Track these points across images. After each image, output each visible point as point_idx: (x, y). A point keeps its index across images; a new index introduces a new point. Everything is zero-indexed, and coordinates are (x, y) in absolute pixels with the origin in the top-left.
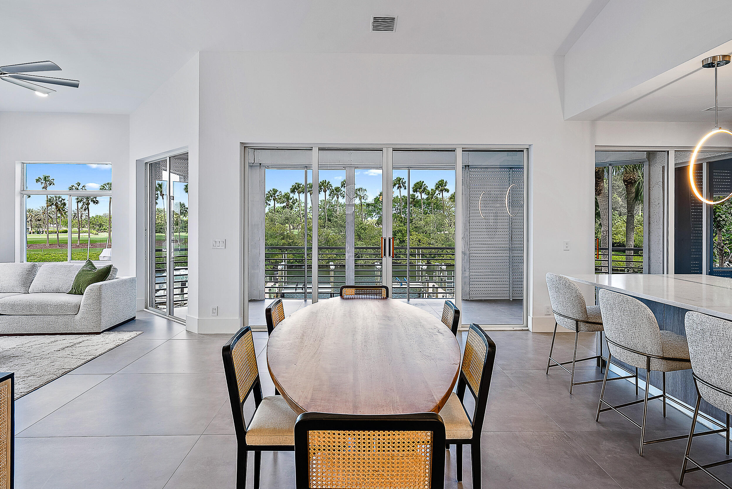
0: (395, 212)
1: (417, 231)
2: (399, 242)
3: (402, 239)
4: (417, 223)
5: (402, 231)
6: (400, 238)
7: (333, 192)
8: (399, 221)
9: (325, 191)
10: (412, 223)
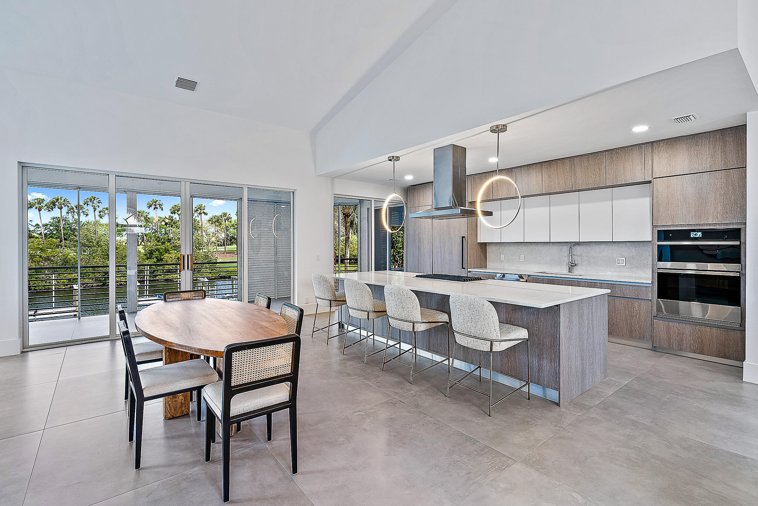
0: (150, 232)
1: (175, 250)
2: (157, 260)
3: (159, 257)
4: (176, 242)
5: (159, 250)
6: (158, 257)
7: (72, 209)
8: (156, 240)
9: (61, 208)
10: (171, 242)
